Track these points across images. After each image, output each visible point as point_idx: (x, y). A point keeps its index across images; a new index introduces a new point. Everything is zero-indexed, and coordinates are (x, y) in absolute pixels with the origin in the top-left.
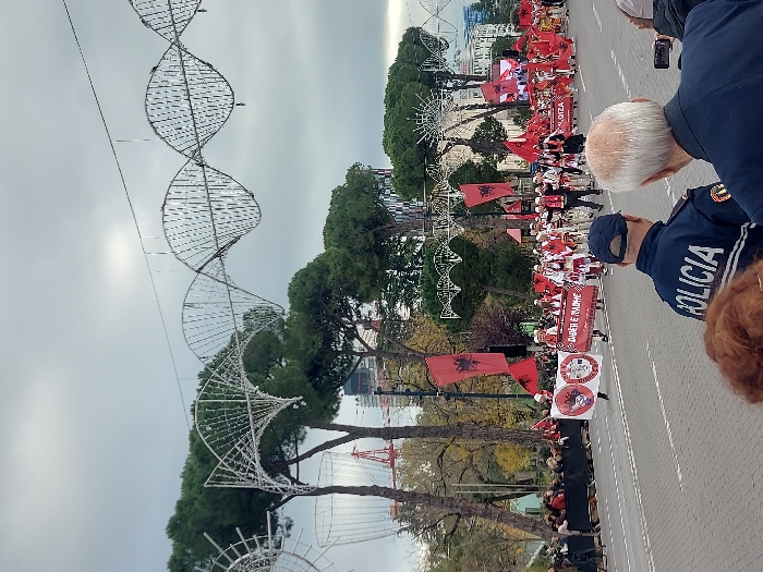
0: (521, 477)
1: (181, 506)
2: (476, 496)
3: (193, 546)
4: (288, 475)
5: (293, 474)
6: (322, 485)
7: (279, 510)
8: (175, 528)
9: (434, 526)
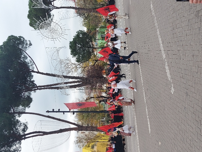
0: (101, 3)
1: (29, 12)
2: (92, 8)
3: (33, 20)
4: (52, 5)
5: (53, 4)
6: (59, 7)
7: (51, 12)
8: (29, 17)
9: (84, 14)
